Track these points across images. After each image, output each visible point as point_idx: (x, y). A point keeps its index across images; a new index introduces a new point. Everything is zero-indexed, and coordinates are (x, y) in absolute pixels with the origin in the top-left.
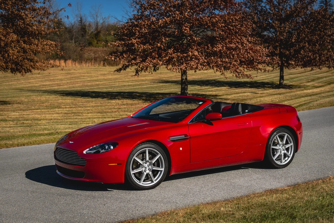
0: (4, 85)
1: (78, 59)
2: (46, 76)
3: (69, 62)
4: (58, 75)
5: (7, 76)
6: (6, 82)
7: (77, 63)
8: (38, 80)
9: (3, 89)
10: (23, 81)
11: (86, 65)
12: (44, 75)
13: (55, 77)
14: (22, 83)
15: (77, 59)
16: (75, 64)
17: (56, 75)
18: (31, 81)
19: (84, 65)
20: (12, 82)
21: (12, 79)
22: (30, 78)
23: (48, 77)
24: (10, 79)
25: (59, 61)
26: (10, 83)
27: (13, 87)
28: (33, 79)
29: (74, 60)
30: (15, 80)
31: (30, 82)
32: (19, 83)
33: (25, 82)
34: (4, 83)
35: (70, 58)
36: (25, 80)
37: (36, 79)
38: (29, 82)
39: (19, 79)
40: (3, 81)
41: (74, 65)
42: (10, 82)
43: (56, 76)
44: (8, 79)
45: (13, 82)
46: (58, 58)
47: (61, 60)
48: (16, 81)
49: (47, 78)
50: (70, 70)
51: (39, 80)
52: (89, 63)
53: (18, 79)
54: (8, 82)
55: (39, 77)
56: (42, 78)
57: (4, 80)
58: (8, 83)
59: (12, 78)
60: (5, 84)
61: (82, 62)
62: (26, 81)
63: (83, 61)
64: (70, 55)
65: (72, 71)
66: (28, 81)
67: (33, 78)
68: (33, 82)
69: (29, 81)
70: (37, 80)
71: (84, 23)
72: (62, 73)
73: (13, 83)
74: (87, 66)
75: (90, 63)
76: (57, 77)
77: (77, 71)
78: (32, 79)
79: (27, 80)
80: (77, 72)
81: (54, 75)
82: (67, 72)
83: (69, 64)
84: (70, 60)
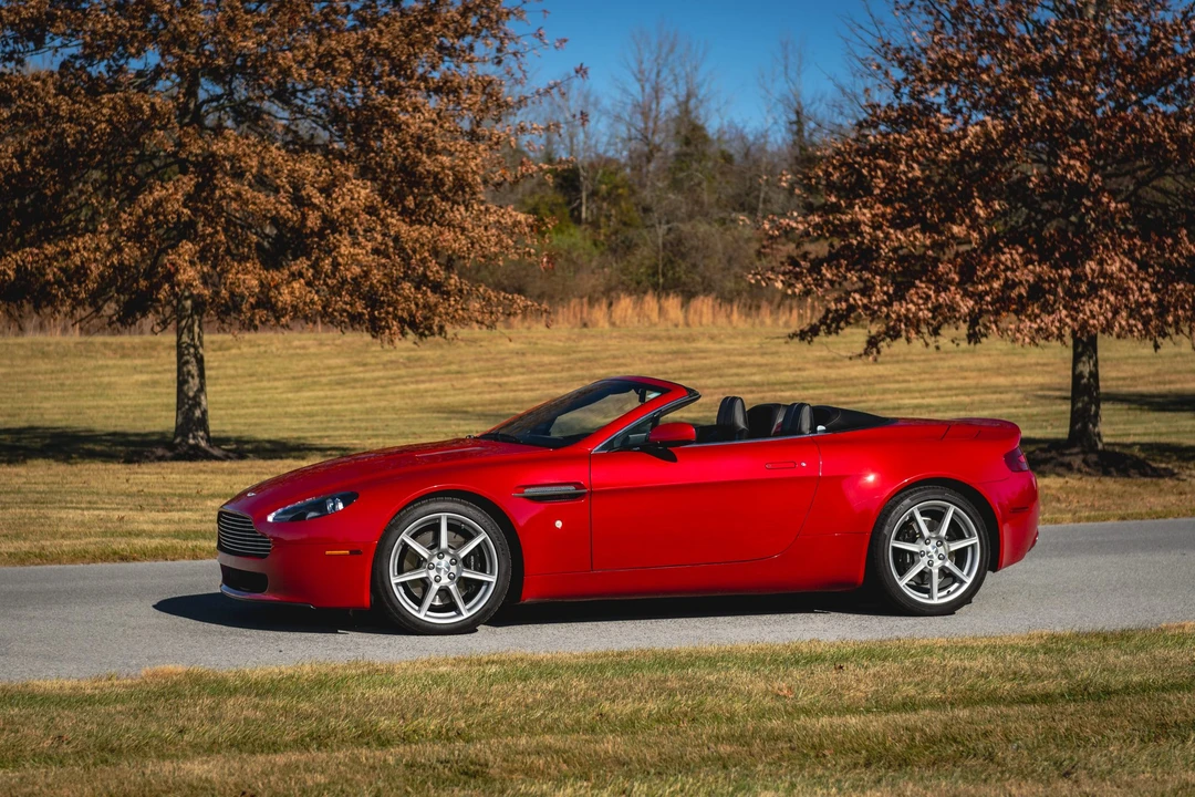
0: (393, 393)
1: (745, 294)
2: (582, 360)
3: (704, 305)
4: (633, 357)
5: (419, 359)
6: (405, 384)
7: (735, 308)
8: (541, 376)
9: (384, 409)
10: (476, 380)
11: (775, 321)
12: (574, 356)
13: (619, 365)
14: (472, 387)
15: (739, 294)
16: (729, 316)
17: (624, 357)
18: (512, 379)
19: (768, 321)
20: (431, 381)
21: (438, 370)
22: (511, 368)
23: (585, 364)
24: (429, 370)
25: (659, 298)
26: (422, 386)
27: (430, 401)
28: (523, 374)
29: (726, 299)
30: (448, 372)
31: (506, 383)
32: (458, 384)
33: (486, 383)
34: (396, 384)
35: (707, 289)
36: (489, 376)
37: (533, 372)
38: (500, 385)
39: (464, 369)
40: (399, 377)
41: (722, 320)
42: (423, 382)
43: (622, 361)
44: (419, 370)
45: (437, 381)
46: (655, 287)
47: (668, 295)
48: (450, 380)
49: (582, 368)
50: (694, 340)
51: (548, 376)
52: (791, 311)
53: (458, 372)
54: (417, 382)
55: (551, 364)
56: (562, 370)
57: (403, 372)
58: (413, 387)
59: (438, 365)
60: (403, 388)
61: (758, 307)
62: (492, 380)
63: (764, 304)
64: (708, 274)
65: (701, 344)
66: (497, 380)
67: (521, 370)
68: (516, 383)
69: (504, 380)
70: (536, 376)
71: (811, 135)
72: (650, 352)
73: (434, 385)
74: (781, 322)
75: (795, 312)
76: (625, 365)
77: (721, 342)
78: (516, 370)
79: (495, 376)
80: (717, 347)
81: (614, 357)
82: (674, 346)
83: (701, 316)
84: (706, 296)
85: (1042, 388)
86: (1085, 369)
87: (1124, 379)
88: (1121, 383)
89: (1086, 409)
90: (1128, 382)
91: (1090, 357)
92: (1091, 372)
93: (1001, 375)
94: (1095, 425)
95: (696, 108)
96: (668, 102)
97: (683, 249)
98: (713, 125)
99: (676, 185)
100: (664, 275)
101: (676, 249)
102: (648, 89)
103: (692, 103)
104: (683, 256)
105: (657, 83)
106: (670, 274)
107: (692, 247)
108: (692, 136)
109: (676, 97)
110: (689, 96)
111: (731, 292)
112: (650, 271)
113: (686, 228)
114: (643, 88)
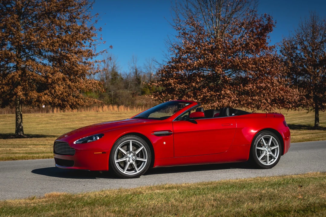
0: (59, 125)
1: (130, 105)
2: (99, 118)
3: (122, 107)
4: (110, 117)
5: (64, 118)
6: (62, 123)
7: (128, 108)
8: (91, 121)
9: (58, 128)
10: (77, 122)
11: (137, 110)
12: (97, 117)
13: (107, 119)
14: (76, 124)
15: (129, 105)
16: (127, 109)
17: (108, 117)
18: (85, 122)
19: (135, 110)
20: (67, 123)
21: (68, 120)
22: (84, 120)
23: (100, 119)
24: (66, 121)
25: (113, 106)
26: (65, 124)
27: (68, 127)
28: (87, 121)
29: (127, 106)
30: (70, 121)
31: (83, 123)
32: (73, 123)
33: (79, 123)
34: (60, 123)
35: (122, 104)
36: (79, 121)
37: (89, 121)
38: (82, 123)
39: (74, 120)
40: (60, 122)
41: (126, 111)
42: (65, 123)
43: (107, 118)
44: (64, 121)
45: (69, 123)
46: (112, 103)
48: (71, 122)
49: (99, 120)
50: (121, 114)
51: (92, 121)
52: (140, 109)
53: (73, 121)
54: (64, 123)
55: (93, 119)
56: (95, 120)
57: (61, 121)
58: (63, 124)
59: (68, 119)
60: (61, 124)
61: (133, 108)
62: (80, 122)
63: (134, 107)
64: (122, 101)
65: (124, 115)
66: (82, 122)
67: (86, 120)
68: (86, 123)
69: (83, 122)
70: (90, 121)
71: (139, 74)
72: (113, 117)
73: (68, 124)
74: (138, 110)
75: (141, 109)
76: (108, 119)
77: (127, 114)
78: (85, 120)
79: (81, 122)
80: (127, 115)
81: (106, 118)
82: (118, 115)
83: (121, 109)
84: (122, 105)
95: (116, 69)
96: (110, 68)
97: (117, 96)
98: (119, 72)
99: (112, 84)
100: (113, 101)
101: (116, 96)
102: (106, 65)
103: (115, 68)
104: (117, 97)
105: (108, 64)
106: (114, 101)
107: (119, 95)
108: (115, 75)
109: (111, 67)
110: (114, 67)
111: (127, 104)
112: (110, 100)
113: (118, 91)
114: (105, 65)
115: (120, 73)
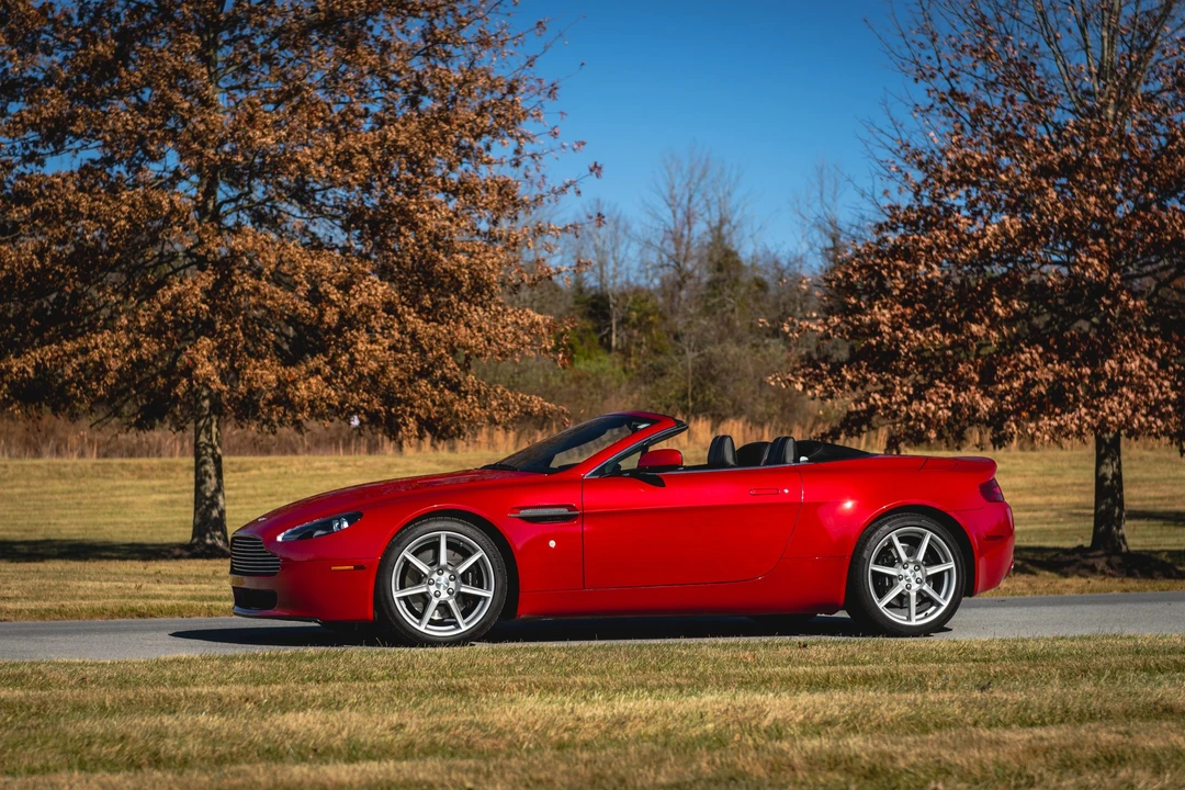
46: (684, 410)
84: (737, 419)
85: (1077, 506)
86: (1109, 471)
87: (1161, 498)
88: (1158, 502)
89: (1109, 512)
90: (1166, 501)
91: (1113, 459)
92: (1114, 474)
93: (1035, 494)
94: (1119, 528)
95: (730, 234)
96: (700, 228)
97: (713, 372)
98: (746, 251)
99: (708, 311)
100: (694, 399)
101: (707, 373)
102: (680, 214)
103: (725, 229)
104: (713, 379)
105: (689, 209)
106: (700, 397)
107: (723, 370)
108: (724, 262)
109: (709, 223)
110: (722, 222)
111: (762, 415)
112: (679, 395)
113: (716, 350)
114: (674, 213)
115: (750, 253)
